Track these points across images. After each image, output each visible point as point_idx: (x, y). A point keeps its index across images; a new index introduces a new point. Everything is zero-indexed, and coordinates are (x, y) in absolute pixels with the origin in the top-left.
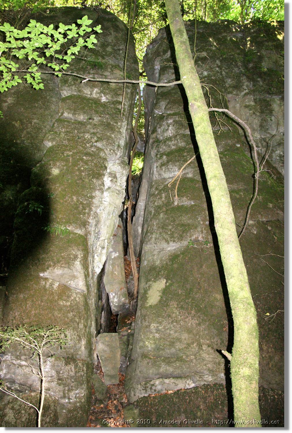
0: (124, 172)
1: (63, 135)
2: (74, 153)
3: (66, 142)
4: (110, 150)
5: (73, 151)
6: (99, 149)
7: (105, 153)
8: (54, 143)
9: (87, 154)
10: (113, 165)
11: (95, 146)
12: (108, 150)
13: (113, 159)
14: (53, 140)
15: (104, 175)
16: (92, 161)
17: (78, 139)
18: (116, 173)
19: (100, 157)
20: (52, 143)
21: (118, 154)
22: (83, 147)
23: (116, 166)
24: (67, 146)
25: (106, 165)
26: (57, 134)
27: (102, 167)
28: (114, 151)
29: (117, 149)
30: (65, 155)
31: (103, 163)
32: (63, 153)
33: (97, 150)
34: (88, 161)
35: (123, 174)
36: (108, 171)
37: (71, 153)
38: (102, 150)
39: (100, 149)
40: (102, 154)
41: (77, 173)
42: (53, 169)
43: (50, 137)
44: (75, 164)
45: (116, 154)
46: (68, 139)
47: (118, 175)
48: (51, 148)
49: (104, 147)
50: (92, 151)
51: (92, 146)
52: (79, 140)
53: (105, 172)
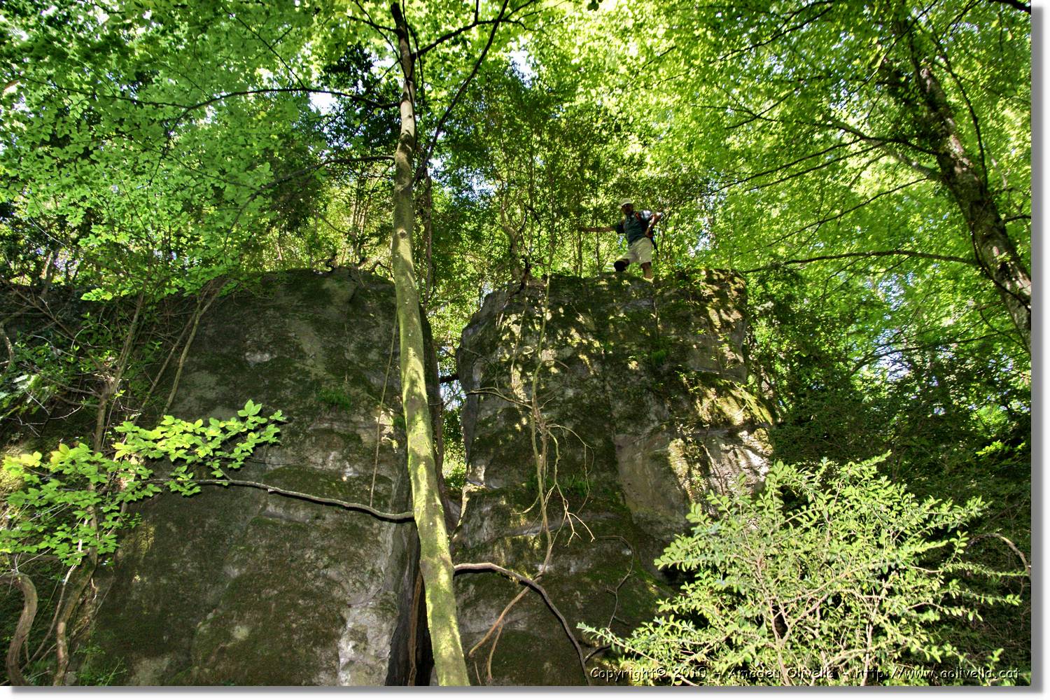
0: (384, 625)
1: (262, 552)
2: (281, 592)
3: (266, 569)
4: (354, 583)
5: (279, 588)
6: (331, 583)
7: (343, 589)
8: (244, 570)
9: (307, 594)
10: (361, 613)
11: (325, 576)
12: (351, 582)
13: (362, 599)
14: (242, 563)
15: (339, 637)
16: (315, 609)
17: (292, 561)
18: (366, 630)
19: (333, 600)
20: (240, 570)
21: (373, 588)
22: (299, 579)
23: (367, 614)
24: (268, 577)
25: (345, 615)
26: (250, 551)
27: (335, 620)
28: (362, 584)
29: (369, 578)
30: (263, 596)
31: (339, 611)
32: (259, 593)
33: (328, 584)
34: (307, 608)
35: (381, 631)
36: (350, 625)
37: (276, 592)
38: (338, 583)
39: (334, 581)
40: (337, 593)
41: (284, 636)
42: (237, 627)
43: (236, 559)
44: (279, 619)
45: (367, 590)
46: (271, 562)
47: (370, 634)
48: (238, 580)
49: (341, 578)
50: (317, 587)
51: (316, 576)
52: (293, 565)
53: (341, 631)
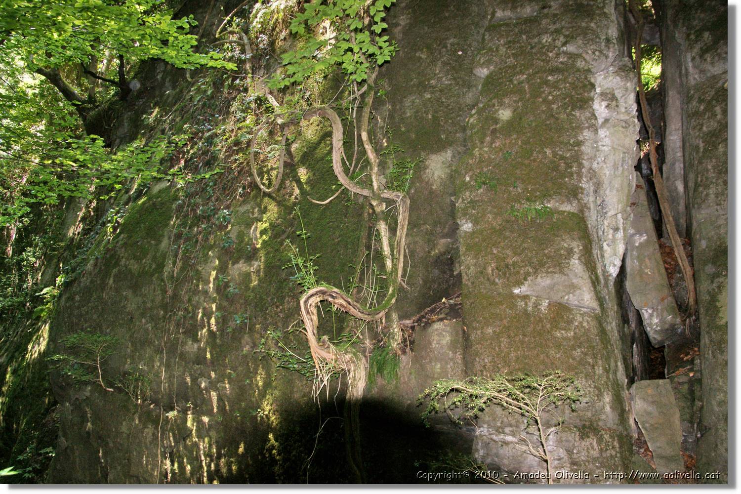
0: (629, 84)
1: (503, 50)
2: (529, 75)
3: (511, 61)
4: (594, 53)
5: (527, 72)
6: (573, 56)
7: (585, 59)
8: (492, 68)
9: (553, 71)
10: (605, 78)
11: (565, 53)
12: (590, 52)
13: (603, 66)
14: (488, 62)
15: (592, 100)
16: (565, 81)
17: (532, 48)
18: (613, 90)
19: (578, 70)
20: (488, 68)
21: (610, 54)
22: (543, 60)
23: (611, 78)
24: (515, 67)
25: (593, 80)
26: (493, 51)
27: (585, 86)
28: (601, 52)
29: (606, 46)
30: (515, 82)
31: (586, 78)
32: (511, 81)
33: (569, 58)
34: (557, 82)
35: (627, 89)
36: (598, 90)
37: (525, 76)
38: (579, 56)
39: (577, 55)
40: (580, 64)
41: (544, 108)
42: (500, 112)
43: (482, 61)
44: (536, 94)
45: (607, 57)
46: (513, 54)
47: (618, 94)
48: (488, 77)
49: (581, 51)
50: (562, 63)
51: (558, 55)
52: (534, 51)
53: (592, 94)
